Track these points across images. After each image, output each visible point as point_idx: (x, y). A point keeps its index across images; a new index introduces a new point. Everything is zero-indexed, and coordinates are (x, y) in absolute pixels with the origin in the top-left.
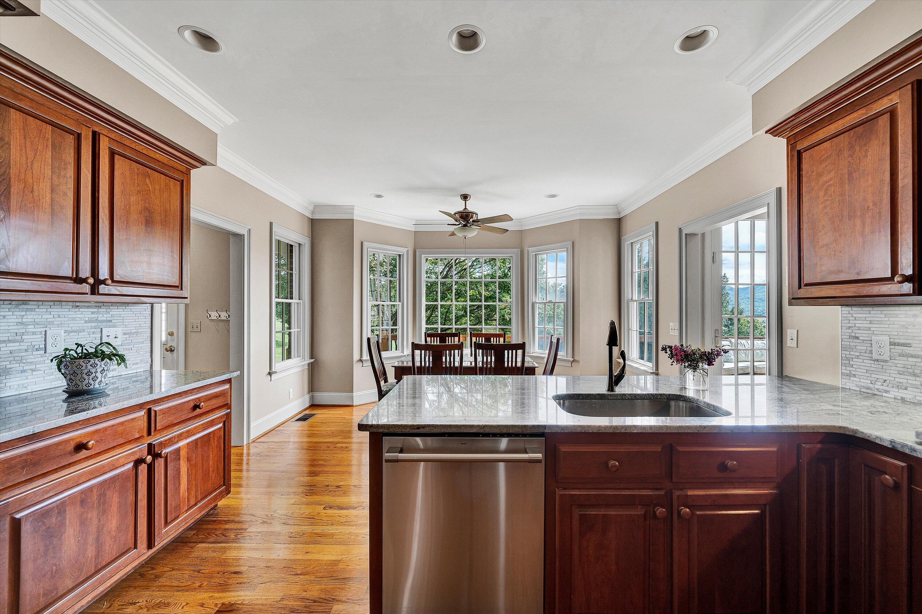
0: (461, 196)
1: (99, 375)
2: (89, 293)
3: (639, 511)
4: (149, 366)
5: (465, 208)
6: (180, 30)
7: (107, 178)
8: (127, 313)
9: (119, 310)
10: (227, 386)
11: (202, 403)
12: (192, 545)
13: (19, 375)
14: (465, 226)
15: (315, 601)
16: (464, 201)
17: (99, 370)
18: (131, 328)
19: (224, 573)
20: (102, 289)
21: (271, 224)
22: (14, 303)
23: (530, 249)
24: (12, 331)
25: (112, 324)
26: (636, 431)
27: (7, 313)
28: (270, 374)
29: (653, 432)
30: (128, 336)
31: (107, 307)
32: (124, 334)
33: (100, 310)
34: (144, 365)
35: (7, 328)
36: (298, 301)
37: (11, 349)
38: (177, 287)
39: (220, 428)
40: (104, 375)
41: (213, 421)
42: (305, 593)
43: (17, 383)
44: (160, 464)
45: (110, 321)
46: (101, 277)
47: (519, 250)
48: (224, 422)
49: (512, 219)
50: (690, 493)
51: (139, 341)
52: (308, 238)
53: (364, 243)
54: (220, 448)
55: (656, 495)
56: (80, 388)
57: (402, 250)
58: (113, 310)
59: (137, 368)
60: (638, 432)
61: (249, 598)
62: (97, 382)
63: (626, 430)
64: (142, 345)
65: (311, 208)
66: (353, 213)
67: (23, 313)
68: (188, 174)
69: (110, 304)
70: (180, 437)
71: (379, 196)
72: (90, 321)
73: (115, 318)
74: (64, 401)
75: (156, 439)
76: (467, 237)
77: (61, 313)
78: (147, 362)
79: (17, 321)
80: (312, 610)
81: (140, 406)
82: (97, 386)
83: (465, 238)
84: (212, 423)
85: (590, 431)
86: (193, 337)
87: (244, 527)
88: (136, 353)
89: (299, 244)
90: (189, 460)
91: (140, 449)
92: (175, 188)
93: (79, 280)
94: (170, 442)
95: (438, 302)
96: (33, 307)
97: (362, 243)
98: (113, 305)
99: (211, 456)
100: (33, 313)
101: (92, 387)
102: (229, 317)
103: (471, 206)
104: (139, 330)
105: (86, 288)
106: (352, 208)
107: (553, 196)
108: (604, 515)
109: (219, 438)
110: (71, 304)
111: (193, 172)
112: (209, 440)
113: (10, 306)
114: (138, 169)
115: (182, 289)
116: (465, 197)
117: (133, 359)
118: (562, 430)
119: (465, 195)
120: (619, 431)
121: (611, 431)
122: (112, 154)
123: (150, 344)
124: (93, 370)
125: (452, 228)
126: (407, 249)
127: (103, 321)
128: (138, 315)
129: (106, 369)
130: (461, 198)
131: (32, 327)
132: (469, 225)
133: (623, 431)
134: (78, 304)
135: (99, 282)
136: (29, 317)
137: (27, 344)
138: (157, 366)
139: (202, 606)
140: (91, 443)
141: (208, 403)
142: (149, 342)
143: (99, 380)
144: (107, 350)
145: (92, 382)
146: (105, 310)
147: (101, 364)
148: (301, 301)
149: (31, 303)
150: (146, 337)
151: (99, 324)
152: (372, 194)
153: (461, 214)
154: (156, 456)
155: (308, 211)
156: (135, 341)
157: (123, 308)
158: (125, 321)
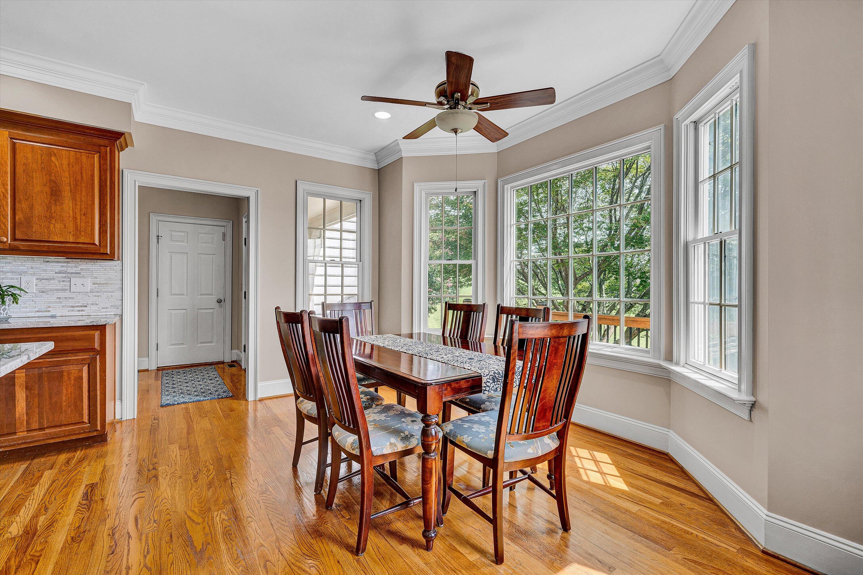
8: (96, 267)
18: (100, 280)
30: (96, 286)
31: (76, 263)
32: (93, 284)
47: (662, 127)
51: (108, 290)
53: (416, 184)
59: (106, 312)
64: (111, 294)
66: (401, 150)
73: (84, 271)
77: (34, 266)
88: (105, 300)
89: (359, 200)
100: (11, 265)
104: (109, 282)
106: (397, 143)
110: (42, 259)
117: (103, 304)
123: (121, 294)
126: (483, 182)
127: (72, 273)
128: (108, 270)
131: (10, 274)
134: (48, 260)
142: (120, 292)
150: (117, 288)
151: (68, 275)
155: (370, 161)
156: (104, 290)
157: (91, 263)
158: (94, 274)
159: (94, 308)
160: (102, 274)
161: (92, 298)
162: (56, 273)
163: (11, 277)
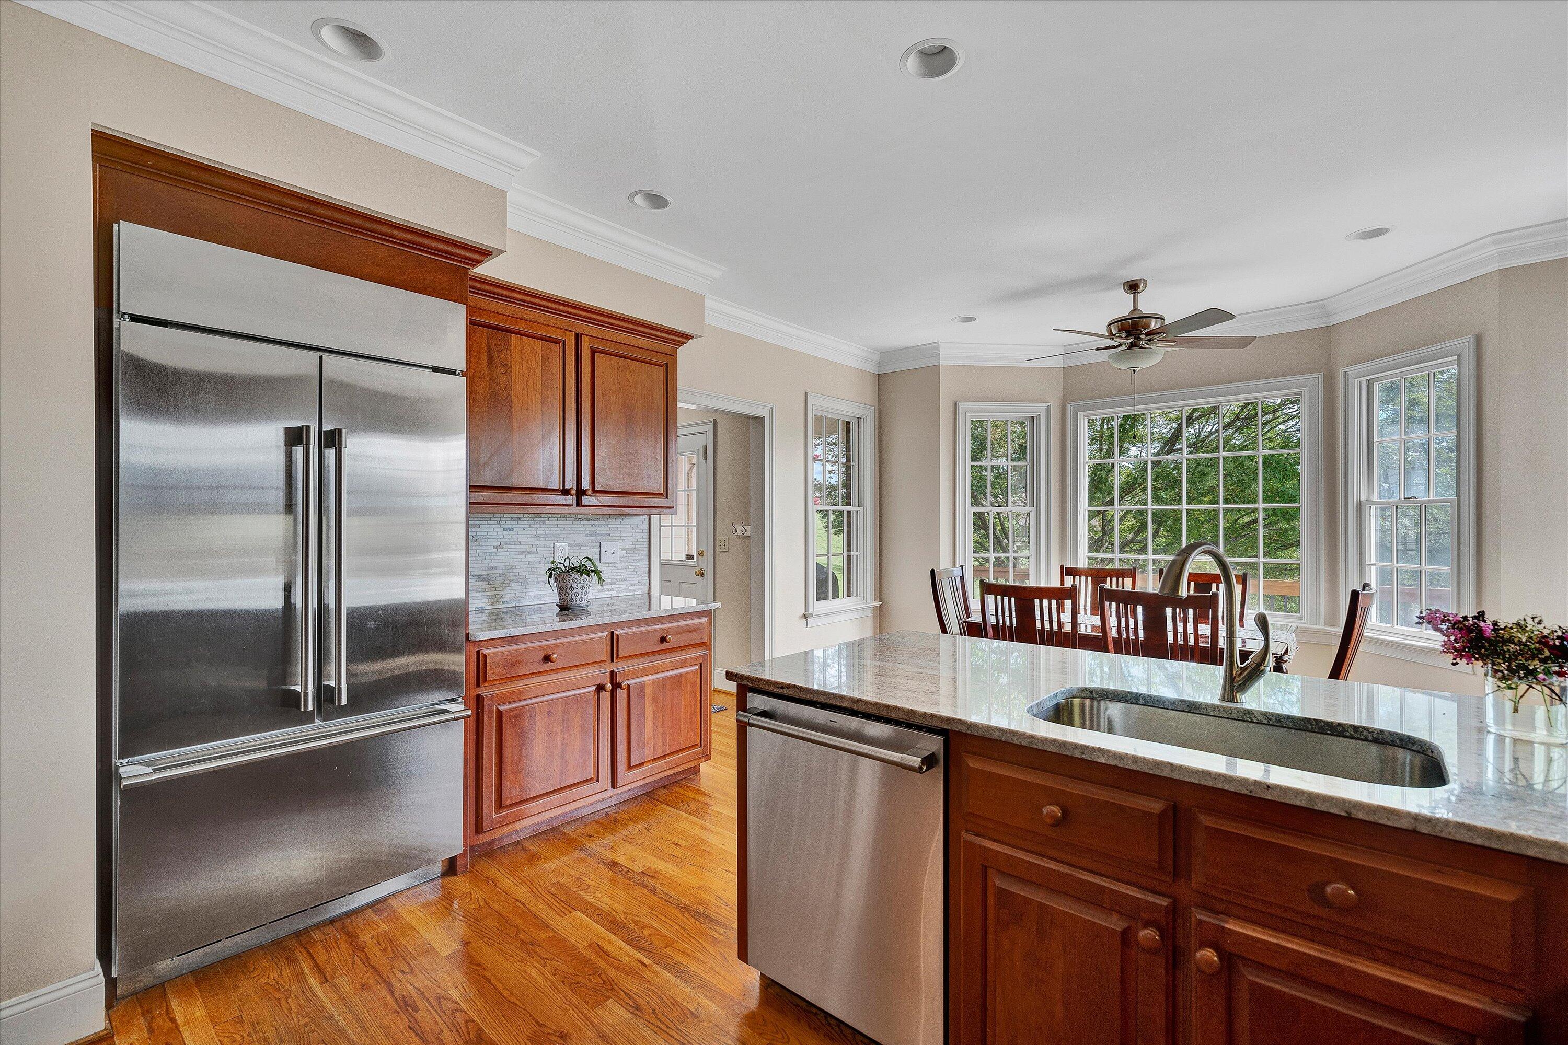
0: (1124, 286)
1: (579, 591)
2: (575, 504)
3: (1115, 924)
4: (647, 589)
5: (1135, 310)
6: (631, 197)
7: (589, 381)
8: (624, 526)
9: (616, 523)
10: (706, 619)
11: (670, 637)
12: (658, 803)
13: (535, 586)
14: (1132, 345)
15: (727, 905)
16: (1132, 295)
17: (579, 586)
18: (628, 544)
19: (667, 840)
20: (585, 500)
21: (806, 394)
22: (531, 515)
23: (1352, 370)
24: (530, 543)
25: (610, 538)
26: (1102, 760)
27: (525, 526)
28: (805, 617)
29: (1139, 769)
30: (625, 552)
31: (606, 520)
32: (622, 550)
33: (599, 523)
34: (642, 587)
35: (525, 539)
36: (857, 508)
37: (530, 560)
38: (662, 494)
39: (694, 672)
40: (584, 591)
41: (685, 660)
42: (723, 893)
43: (533, 593)
44: (621, 694)
45: (608, 535)
46: (584, 487)
47: (1321, 375)
48: (701, 664)
49: (1232, 317)
50: (1231, 925)
51: (636, 558)
52: (871, 407)
53: (959, 404)
54: (695, 697)
55: (1147, 902)
56: (566, 603)
57: (1037, 408)
58: (611, 523)
59: (634, 590)
60: (1108, 763)
61: (672, 873)
62: (578, 598)
63: (1083, 753)
64: (639, 564)
65: (876, 358)
66: (938, 356)
67: (538, 526)
68: (674, 355)
69: (608, 516)
70: (645, 672)
71: (970, 319)
72: (590, 535)
73: (613, 532)
74: (557, 615)
75: (618, 667)
76: (1138, 369)
77: (566, 526)
78: (645, 584)
79: (532, 533)
80: (719, 912)
81: (602, 627)
82: (578, 602)
83: (1134, 371)
84: (684, 664)
85: (1016, 742)
86: (721, 557)
87: (711, 802)
88: (633, 573)
89: (858, 418)
90: (655, 700)
91: (601, 674)
92: (657, 374)
93: (566, 492)
94: (634, 674)
95: (1113, 505)
96: (544, 519)
97: (955, 404)
98: (611, 516)
99: (683, 704)
100: (544, 526)
101: (574, 603)
102: (746, 532)
103: (1148, 303)
104: (637, 546)
105: (571, 499)
106: (935, 346)
107: (1379, 232)
108: (1042, 905)
109: (694, 684)
110: (573, 516)
111: (681, 350)
112: (680, 683)
113: (527, 519)
114: (618, 363)
115: (667, 498)
116: (1133, 287)
117: (631, 579)
118: (968, 729)
119: (1133, 283)
120: (1068, 754)
121: (1054, 749)
122: (593, 352)
123: (647, 563)
124: (575, 586)
125: (1104, 355)
126: (1046, 405)
127: (602, 535)
128: (635, 529)
129: (585, 585)
130: (1125, 290)
131: (544, 539)
132: (1141, 343)
133: (1077, 754)
134: (579, 516)
135: (581, 493)
136: (542, 529)
137: (540, 556)
138: (655, 590)
139: (633, 862)
140: (555, 656)
141: (677, 638)
142: (647, 560)
143: (580, 596)
144: (589, 565)
145: (574, 598)
146: (603, 523)
147: (581, 580)
148: (861, 509)
149: (543, 515)
150: (644, 555)
151: (599, 538)
152: (956, 318)
153: (1121, 324)
154: (616, 686)
155: (872, 363)
156: (633, 558)
157: (620, 520)
158: (622, 535)
159: (623, 585)
160: (630, 535)
161: (621, 571)
162: (587, 535)
163: (545, 543)
